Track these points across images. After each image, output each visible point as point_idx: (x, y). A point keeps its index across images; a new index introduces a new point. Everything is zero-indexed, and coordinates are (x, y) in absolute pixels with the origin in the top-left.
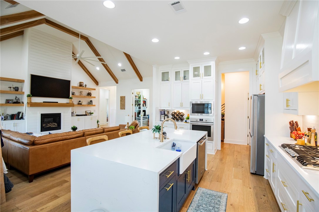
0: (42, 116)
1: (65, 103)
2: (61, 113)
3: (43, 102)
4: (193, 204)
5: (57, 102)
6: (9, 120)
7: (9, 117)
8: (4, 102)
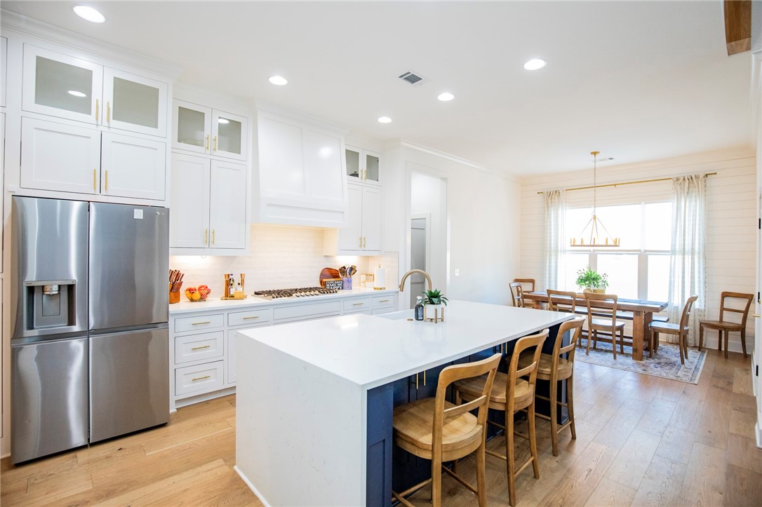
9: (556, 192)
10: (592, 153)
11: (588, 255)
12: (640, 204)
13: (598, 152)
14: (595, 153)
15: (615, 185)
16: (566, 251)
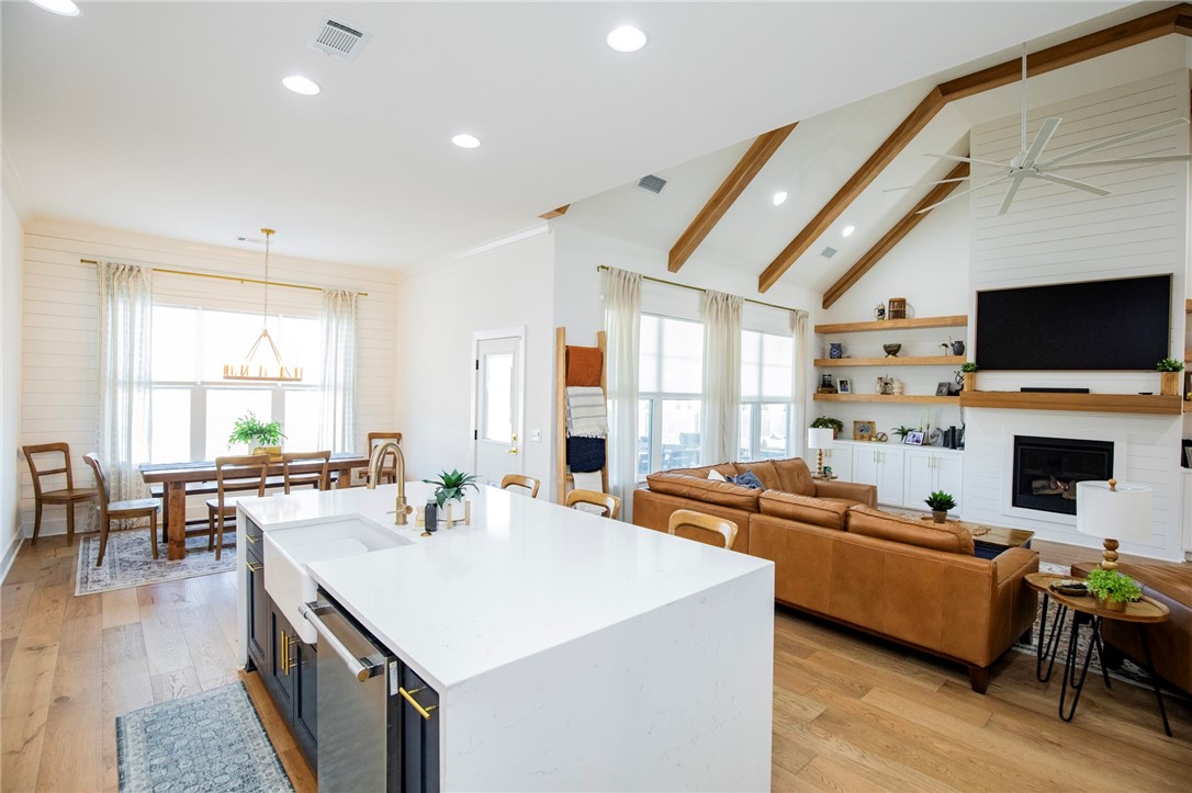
0: (1020, 447)
1: (1135, 392)
2: (1112, 444)
3: (1019, 390)
4: (273, 770)
5: (1087, 391)
6: (939, 446)
7: (940, 440)
8: (933, 391)
9: (131, 269)
10: (263, 230)
11: (189, 391)
12: (277, 316)
13: (273, 232)
14: (269, 232)
15: (242, 281)
16: (151, 383)
